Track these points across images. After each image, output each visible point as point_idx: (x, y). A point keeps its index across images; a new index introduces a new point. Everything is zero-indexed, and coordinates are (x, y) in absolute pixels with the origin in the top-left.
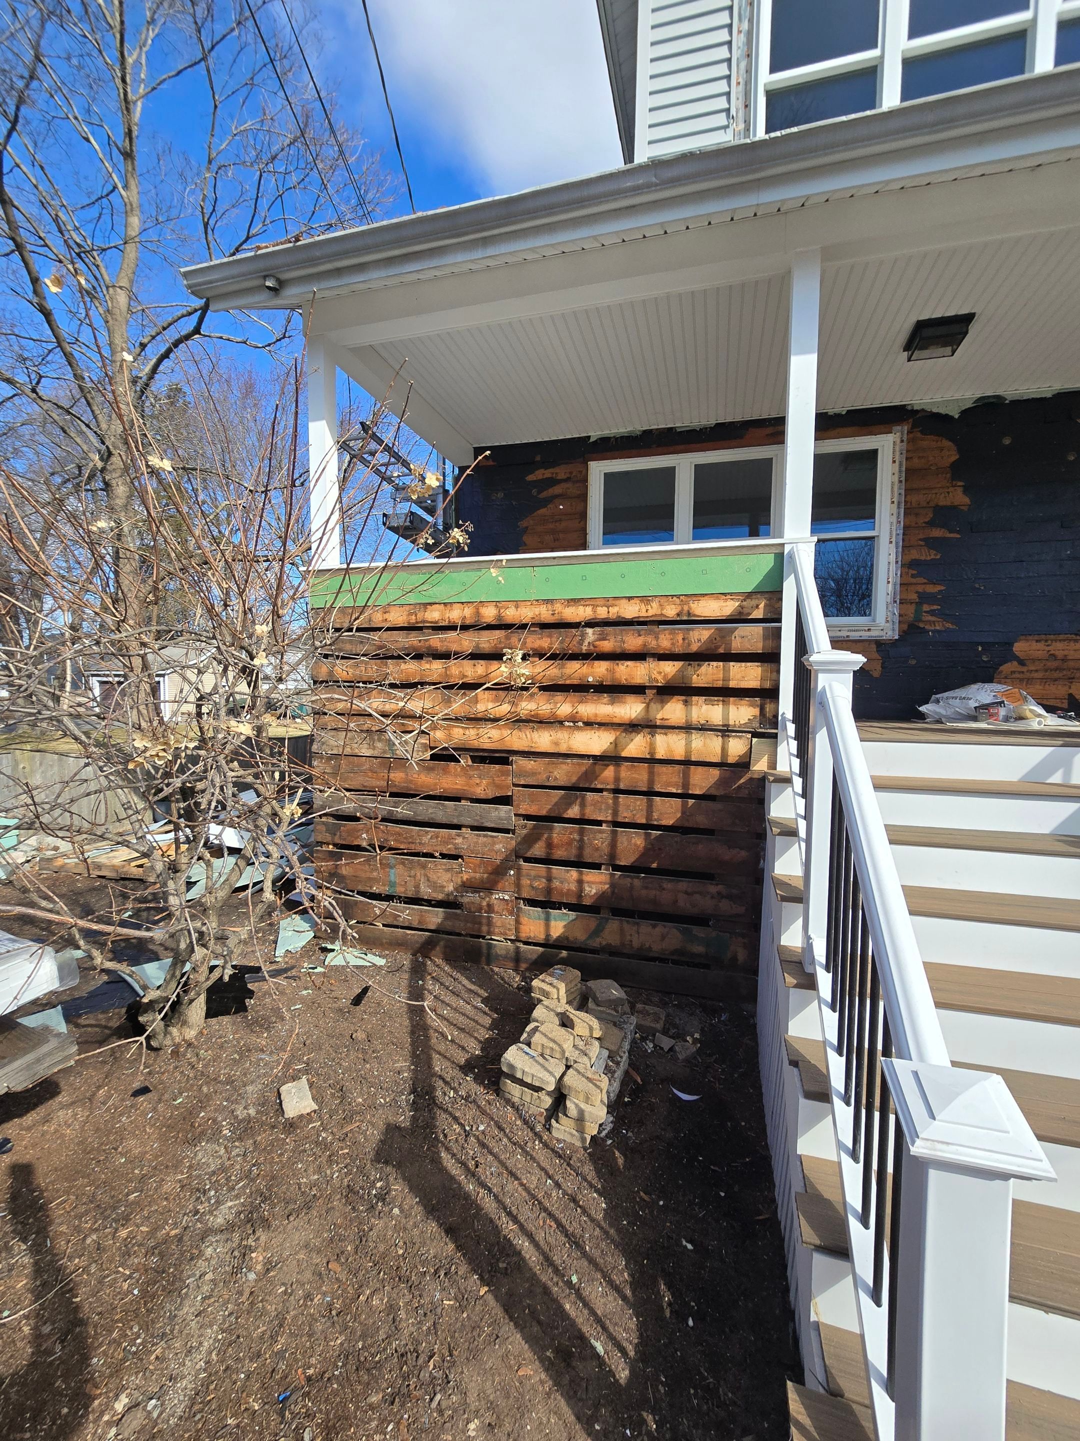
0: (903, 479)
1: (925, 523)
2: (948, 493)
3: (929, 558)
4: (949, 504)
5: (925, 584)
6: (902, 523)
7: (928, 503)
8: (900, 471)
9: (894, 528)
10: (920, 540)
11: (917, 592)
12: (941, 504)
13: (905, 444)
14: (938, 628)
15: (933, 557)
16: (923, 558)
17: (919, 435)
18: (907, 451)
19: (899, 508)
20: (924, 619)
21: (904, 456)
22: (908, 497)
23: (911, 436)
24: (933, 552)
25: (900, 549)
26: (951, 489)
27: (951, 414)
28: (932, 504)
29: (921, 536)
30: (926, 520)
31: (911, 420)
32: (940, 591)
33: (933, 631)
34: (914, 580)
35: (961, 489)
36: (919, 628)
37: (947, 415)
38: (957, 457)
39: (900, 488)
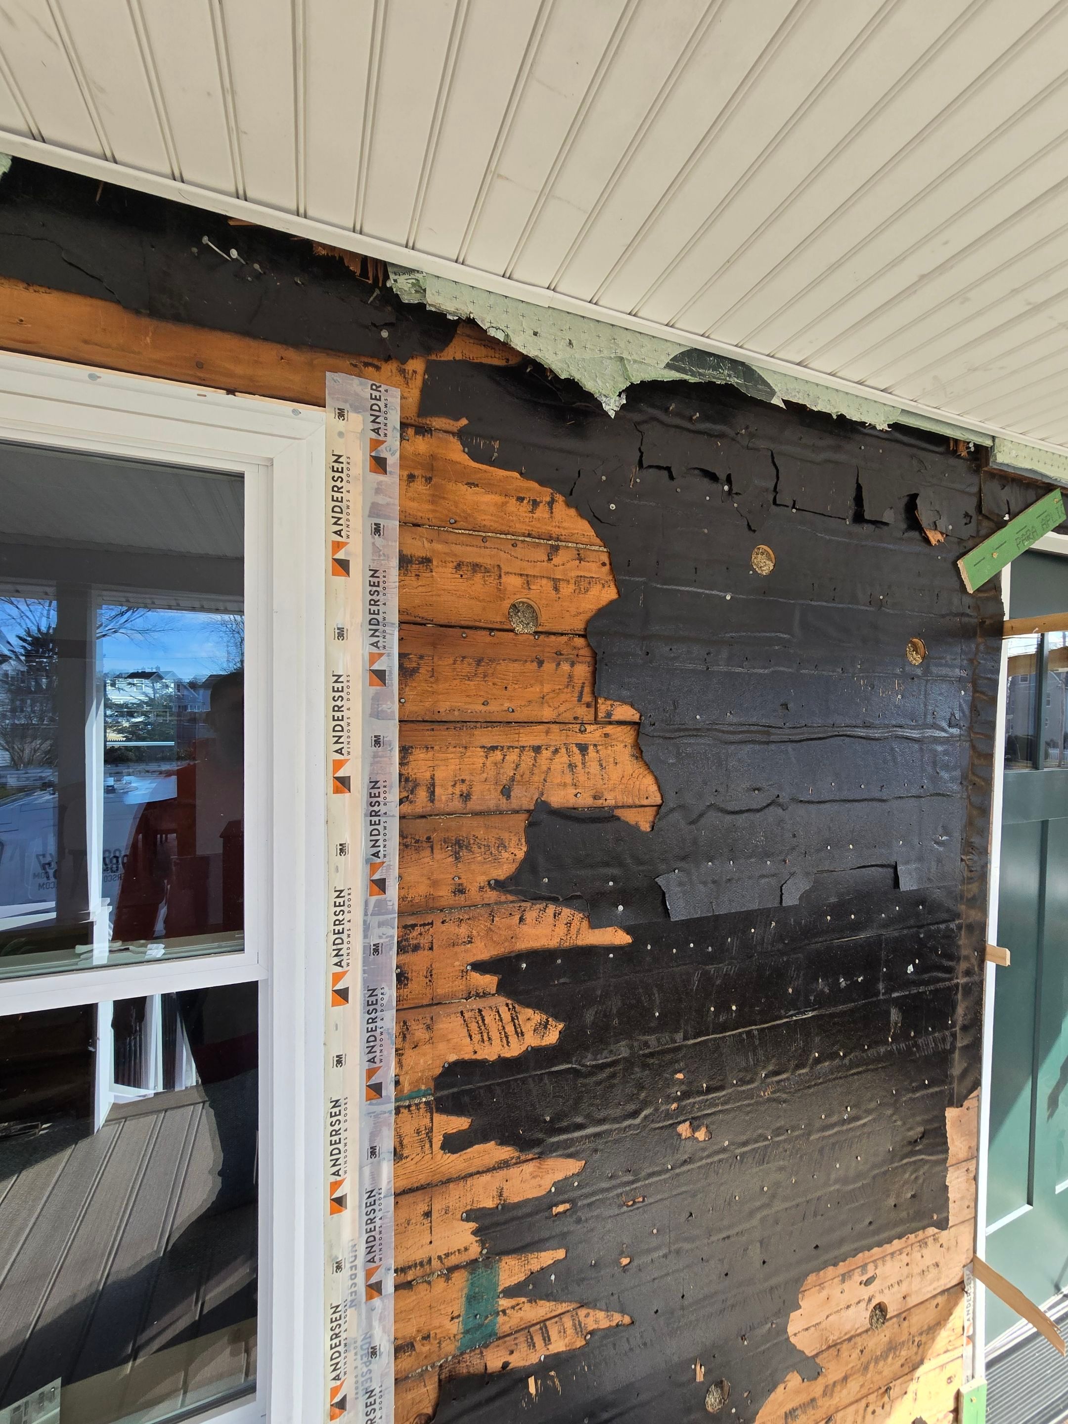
0: (391, 664)
1: (499, 885)
2: (583, 749)
3: (515, 1050)
4: (585, 800)
5: (504, 1165)
6: (393, 891)
7: (506, 792)
8: (375, 623)
9: (355, 916)
10: (480, 967)
11: (471, 1215)
12: (558, 798)
13: (392, 479)
14: (558, 1345)
15: (532, 1040)
16: (490, 1052)
17: (456, 452)
18: (409, 524)
19: (373, 815)
20: (504, 1324)
21: (391, 545)
22: (419, 756)
23: (421, 445)
24: (531, 1017)
25: (389, 1021)
26: (593, 734)
27: (589, 385)
28: (523, 798)
29: (483, 952)
30: (503, 871)
31: (417, 365)
32: (562, 1186)
33: (540, 1370)
34: (454, 1163)
35: (625, 735)
36: (485, 1378)
37: (572, 385)
38: (611, 593)
39: (375, 713)
